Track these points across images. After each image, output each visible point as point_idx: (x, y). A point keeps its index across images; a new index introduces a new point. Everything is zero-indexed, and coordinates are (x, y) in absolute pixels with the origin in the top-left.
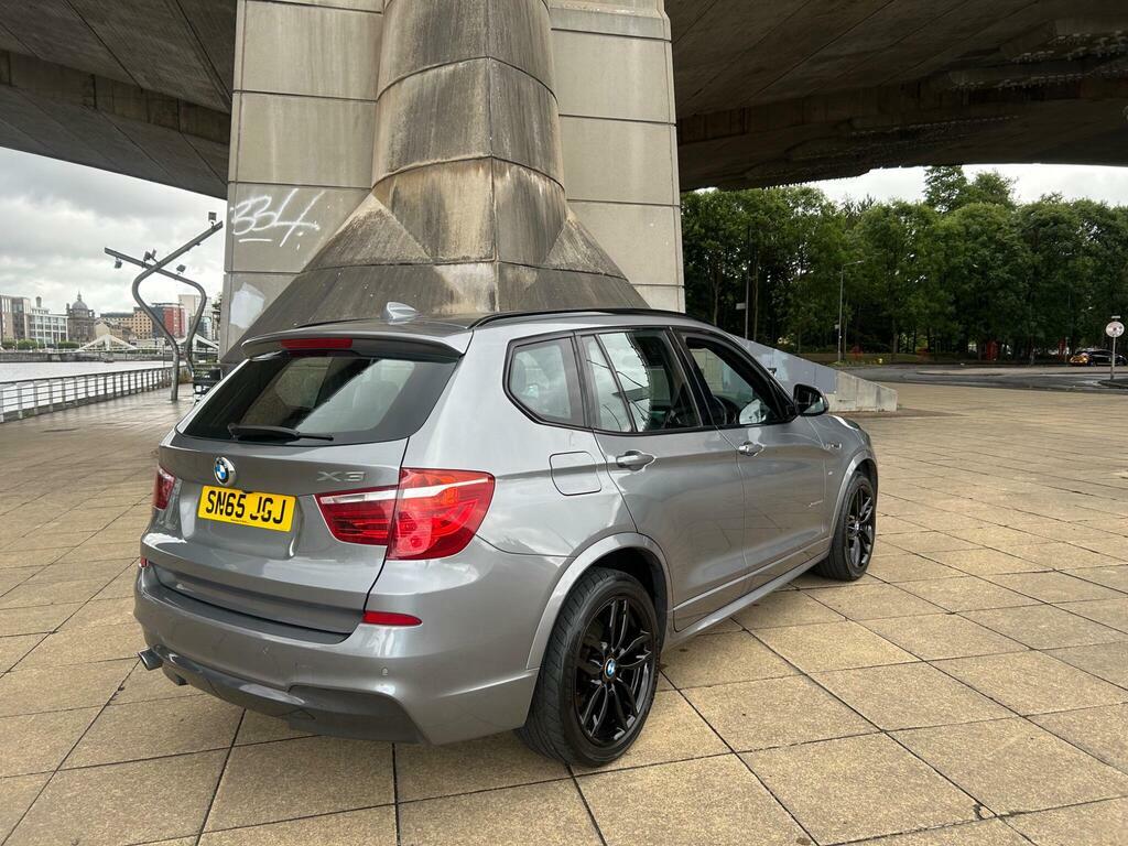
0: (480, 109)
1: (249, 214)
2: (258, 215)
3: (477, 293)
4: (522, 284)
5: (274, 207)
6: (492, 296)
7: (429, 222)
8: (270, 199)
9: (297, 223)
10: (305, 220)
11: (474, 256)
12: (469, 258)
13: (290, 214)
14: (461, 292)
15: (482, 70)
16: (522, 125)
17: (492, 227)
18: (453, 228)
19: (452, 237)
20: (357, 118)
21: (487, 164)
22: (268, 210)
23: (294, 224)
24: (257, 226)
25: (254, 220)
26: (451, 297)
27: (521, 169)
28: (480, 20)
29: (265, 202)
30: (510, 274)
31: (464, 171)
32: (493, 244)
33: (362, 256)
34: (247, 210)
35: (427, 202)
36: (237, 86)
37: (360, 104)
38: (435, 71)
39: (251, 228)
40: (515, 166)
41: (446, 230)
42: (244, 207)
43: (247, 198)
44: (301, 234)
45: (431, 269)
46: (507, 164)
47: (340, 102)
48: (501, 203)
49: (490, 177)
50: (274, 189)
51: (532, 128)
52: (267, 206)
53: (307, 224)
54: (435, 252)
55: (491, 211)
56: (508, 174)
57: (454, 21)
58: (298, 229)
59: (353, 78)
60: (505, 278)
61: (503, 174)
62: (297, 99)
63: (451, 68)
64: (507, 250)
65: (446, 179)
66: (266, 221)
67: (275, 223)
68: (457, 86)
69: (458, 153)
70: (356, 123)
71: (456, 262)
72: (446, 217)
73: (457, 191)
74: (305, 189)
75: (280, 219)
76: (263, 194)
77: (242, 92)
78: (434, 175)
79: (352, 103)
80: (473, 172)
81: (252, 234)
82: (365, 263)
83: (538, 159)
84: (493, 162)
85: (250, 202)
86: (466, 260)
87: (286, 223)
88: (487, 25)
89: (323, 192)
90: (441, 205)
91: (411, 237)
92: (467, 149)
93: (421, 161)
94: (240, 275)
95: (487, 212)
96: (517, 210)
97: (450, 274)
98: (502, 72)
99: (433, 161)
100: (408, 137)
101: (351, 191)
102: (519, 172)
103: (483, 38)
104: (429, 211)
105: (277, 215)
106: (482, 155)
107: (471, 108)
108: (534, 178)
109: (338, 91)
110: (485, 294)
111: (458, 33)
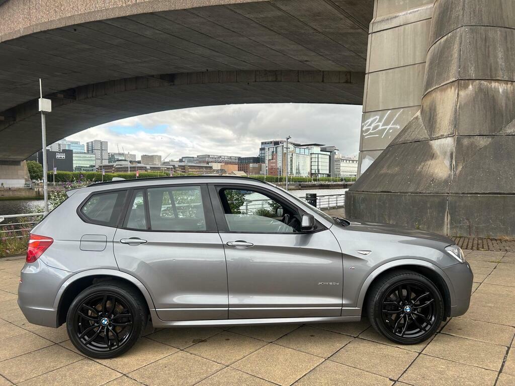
0: (456, 55)
1: (370, 125)
2: (373, 125)
3: (445, 153)
4: (476, 146)
5: (380, 121)
6: (452, 155)
7: (430, 119)
8: (378, 117)
9: (390, 126)
10: (393, 124)
11: (445, 134)
12: (443, 135)
13: (386, 123)
14: (439, 153)
15: (458, 35)
16: (487, 56)
17: (455, 118)
18: (438, 121)
19: (438, 126)
20: (419, 72)
21: (456, 84)
22: (377, 123)
23: (388, 127)
24: (372, 130)
25: (371, 127)
26: (433, 156)
27: (482, 82)
28: (460, 8)
29: (376, 119)
30: (466, 142)
31: (445, 90)
32: (455, 126)
33: (401, 140)
34: (369, 123)
35: (430, 109)
36: (367, 72)
37: (421, 65)
38: (439, 41)
39: (370, 131)
40: (477, 81)
41: (436, 122)
42: (368, 122)
43: (369, 118)
44: (391, 131)
45: (428, 142)
46: (470, 82)
47: (411, 67)
48: (463, 103)
49: (457, 91)
50: (380, 112)
51: (496, 57)
52: (377, 121)
53: (394, 126)
54: (431, 135)
55: (456, 109)
56: (471, 87)
57: (449, 13)
58: (390, 129)
59: (418, 53)
60: (462, 144)
61: (466, 87)
62: (391, 70)
63: (445, 37)
64: (464, 129)
65: (437, 96)
66: (377, 127)
67: (380, 128)
68: (447, 46)
69: (444, 81)
70: (418, 75)
71: (438, 138)
72: (436, 115)
73: (442, 101)
74: (394, 110)
75: (382, 126)
76: (375, 116)
77: (369, 73)
78: (434, 95)
79: (416, 65)
80: (449, 90)
81: (371, 134)
82: (401, 143)
83: (501, 73)
84: (461, 82)
85: (370, 120)
86: (442, 137)
87: (385, 127)
88: (463, 9)
89: (402, 110)
90: (435, 110)
91: (424, 128)
92: (448, 78)
93: (431, 88)
94: (365, 152)
95: (454, 109)
96: (477, 106)
97: (435, 144)
98: (472, 31)
99: (435, 88)
100: (428, 77)
101: (416, 107)
102: (481, 84)
103: (461, 17)
104: (431, 113)
105: (381, 124)
106: (454, 79)
107: (452, 56)
108: (494, 85)
109: (411, 62)
110: (449, 154)
111: (450, 17)
